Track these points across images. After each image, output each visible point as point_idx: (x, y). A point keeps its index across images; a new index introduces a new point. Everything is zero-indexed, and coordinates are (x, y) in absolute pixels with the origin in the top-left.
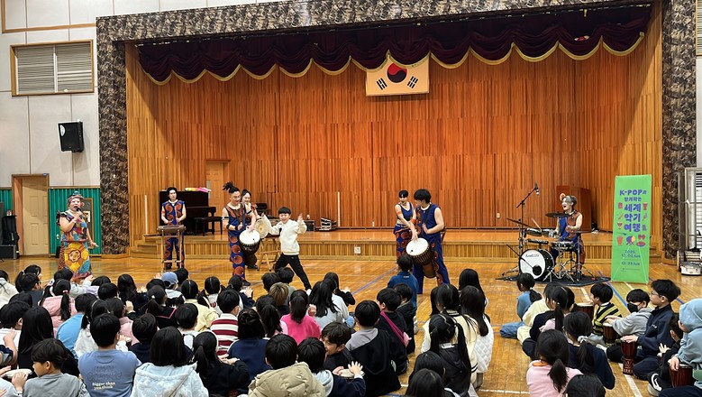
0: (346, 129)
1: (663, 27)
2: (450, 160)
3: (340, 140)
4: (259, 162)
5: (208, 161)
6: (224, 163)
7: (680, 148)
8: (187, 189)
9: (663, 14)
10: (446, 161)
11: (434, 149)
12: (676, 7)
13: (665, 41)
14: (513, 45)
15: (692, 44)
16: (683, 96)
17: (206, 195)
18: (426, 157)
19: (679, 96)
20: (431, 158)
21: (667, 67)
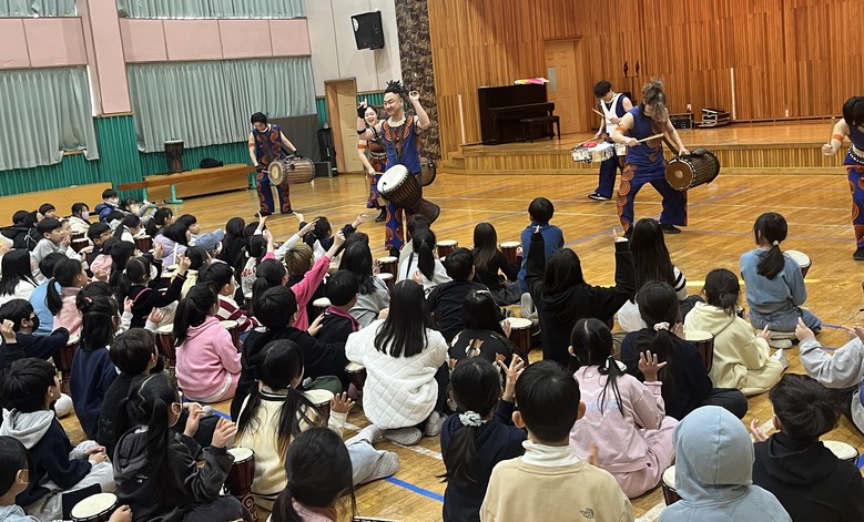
4: (620, 35)
5: (547, 42)
6: (574, 40)
8: (518, 82)
17: (543, 88)
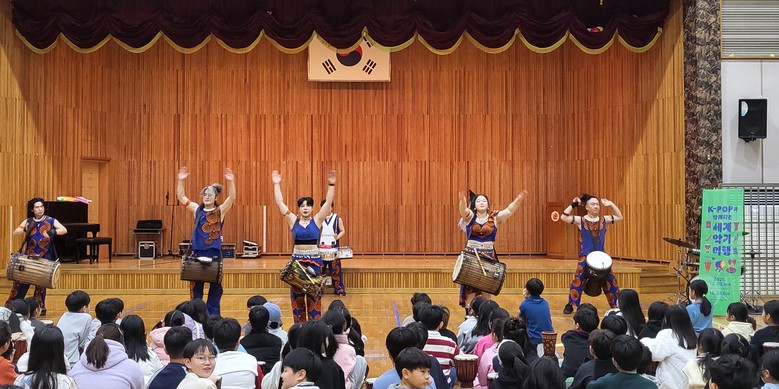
0: (277, 122)
1: (684, 24)
2: (413, 167)
3: (268, 136)
4: (151, 164)
5: (86, 160)
6: (101, 163)
7: (705, 161)
8: (60, 199)
9: (684, 9)
10: (408, 168)
11: (393, 153)
12: (700, 4)
13: (688, 39)
14: (517, 31)
15: (716, 46)
16: (708, 103)
17: (85, 206)
18: (382, 163)
19: (705, 102)
20: (389, 164)
21: (691, 69)
